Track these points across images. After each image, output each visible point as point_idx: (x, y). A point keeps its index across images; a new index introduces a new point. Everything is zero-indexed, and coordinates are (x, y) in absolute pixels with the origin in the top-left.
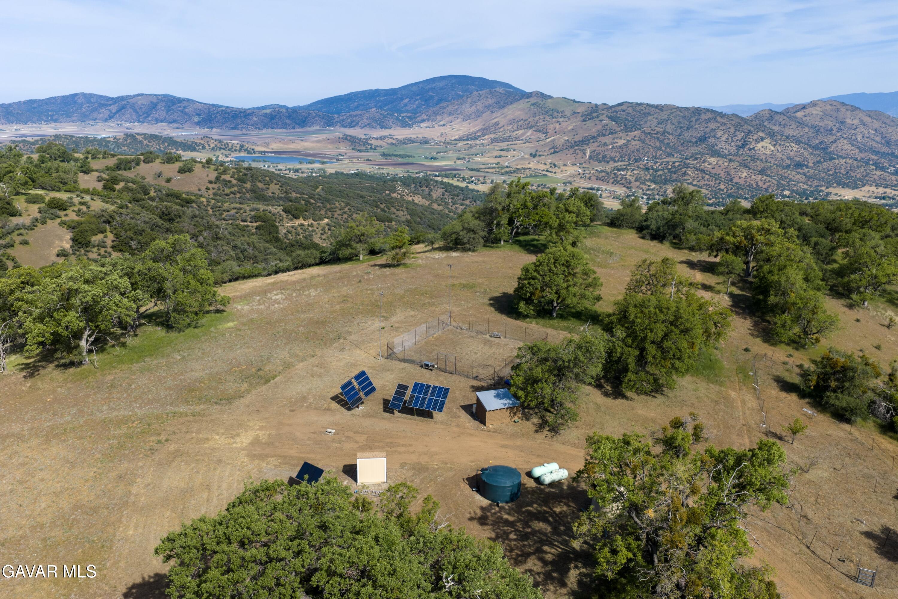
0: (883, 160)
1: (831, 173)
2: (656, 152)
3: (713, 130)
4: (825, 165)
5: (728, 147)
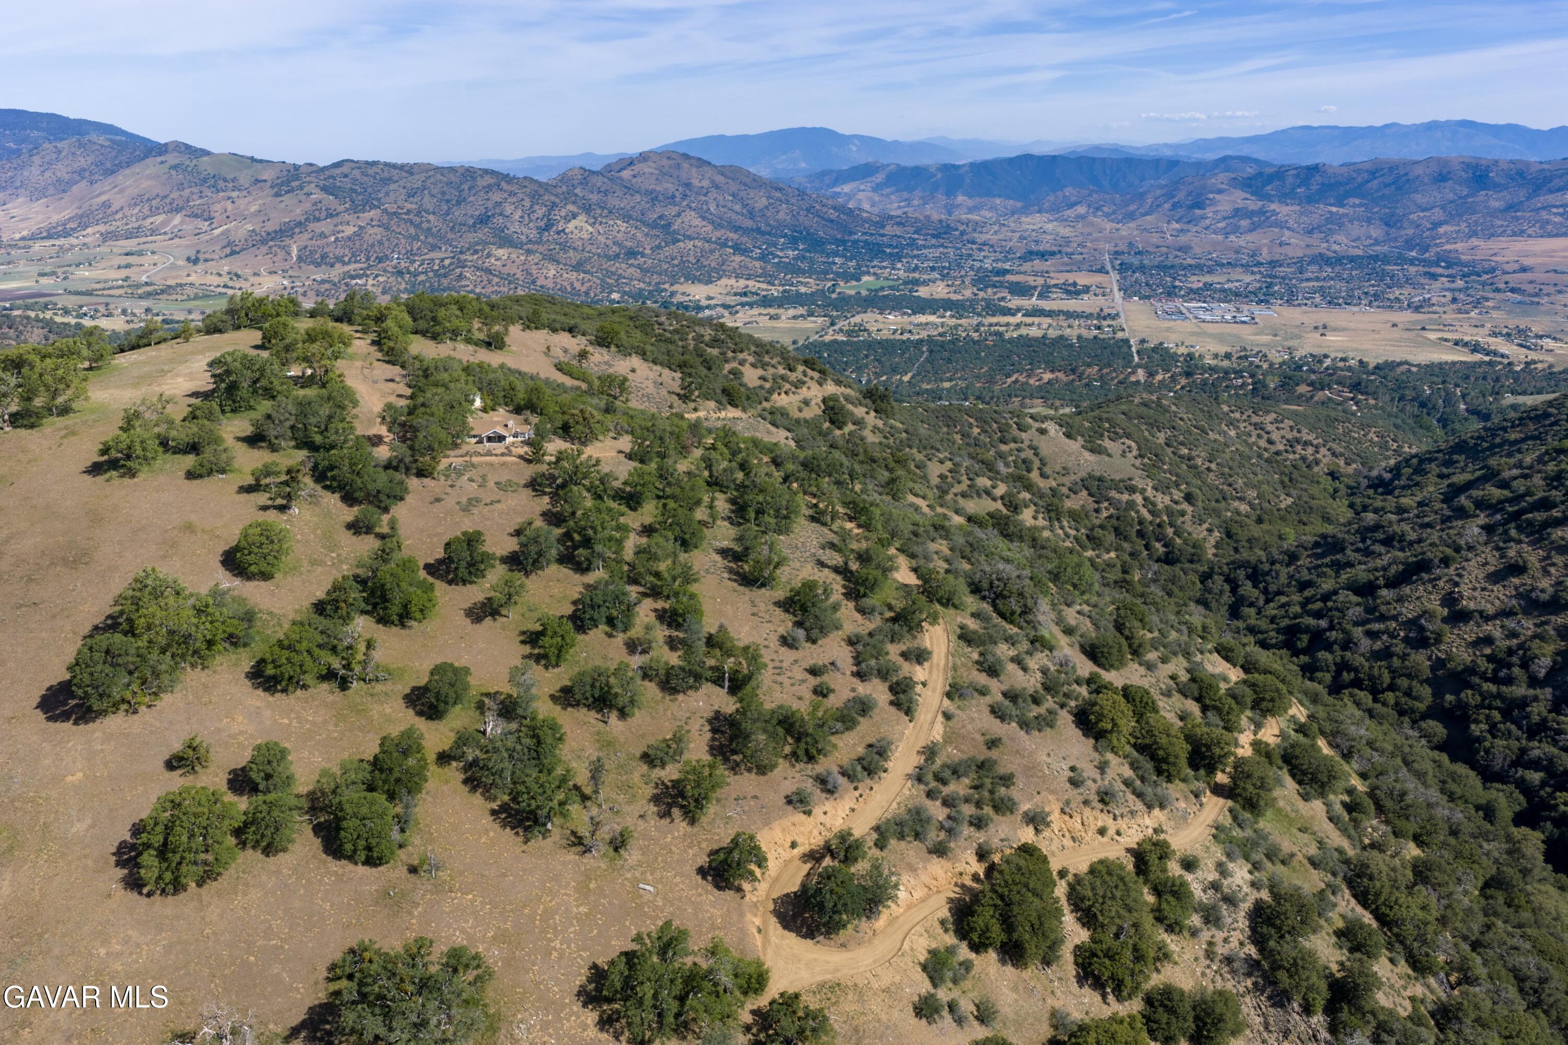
0: (745, 239)
1: (675, 262)
2: (411, 244)
3: (498, 204)
4: (668, 251)
5: (525, 230)
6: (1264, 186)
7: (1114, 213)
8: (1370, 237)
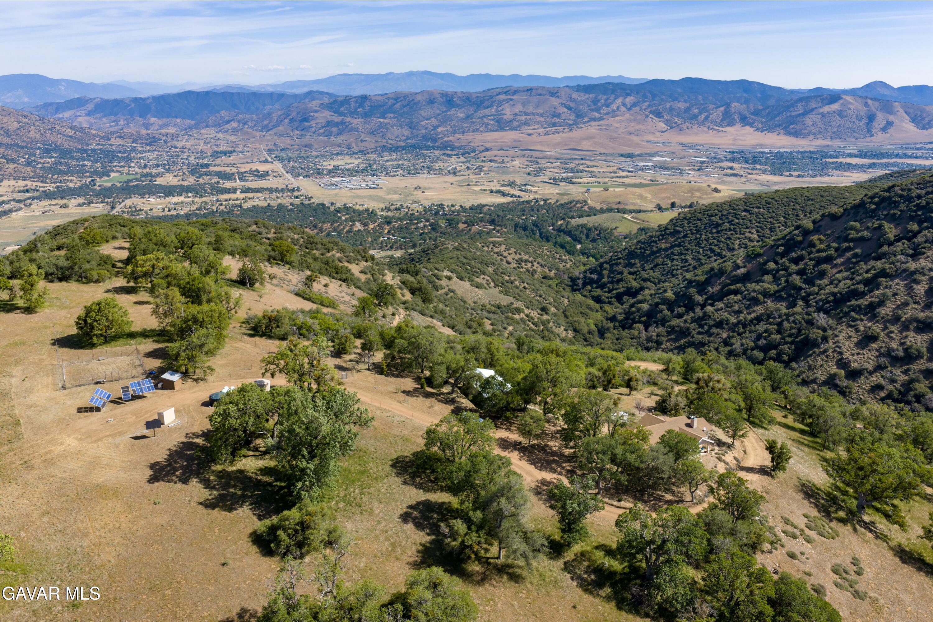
6: (339, 108)
7: (255, 126)
8: (403, 135)
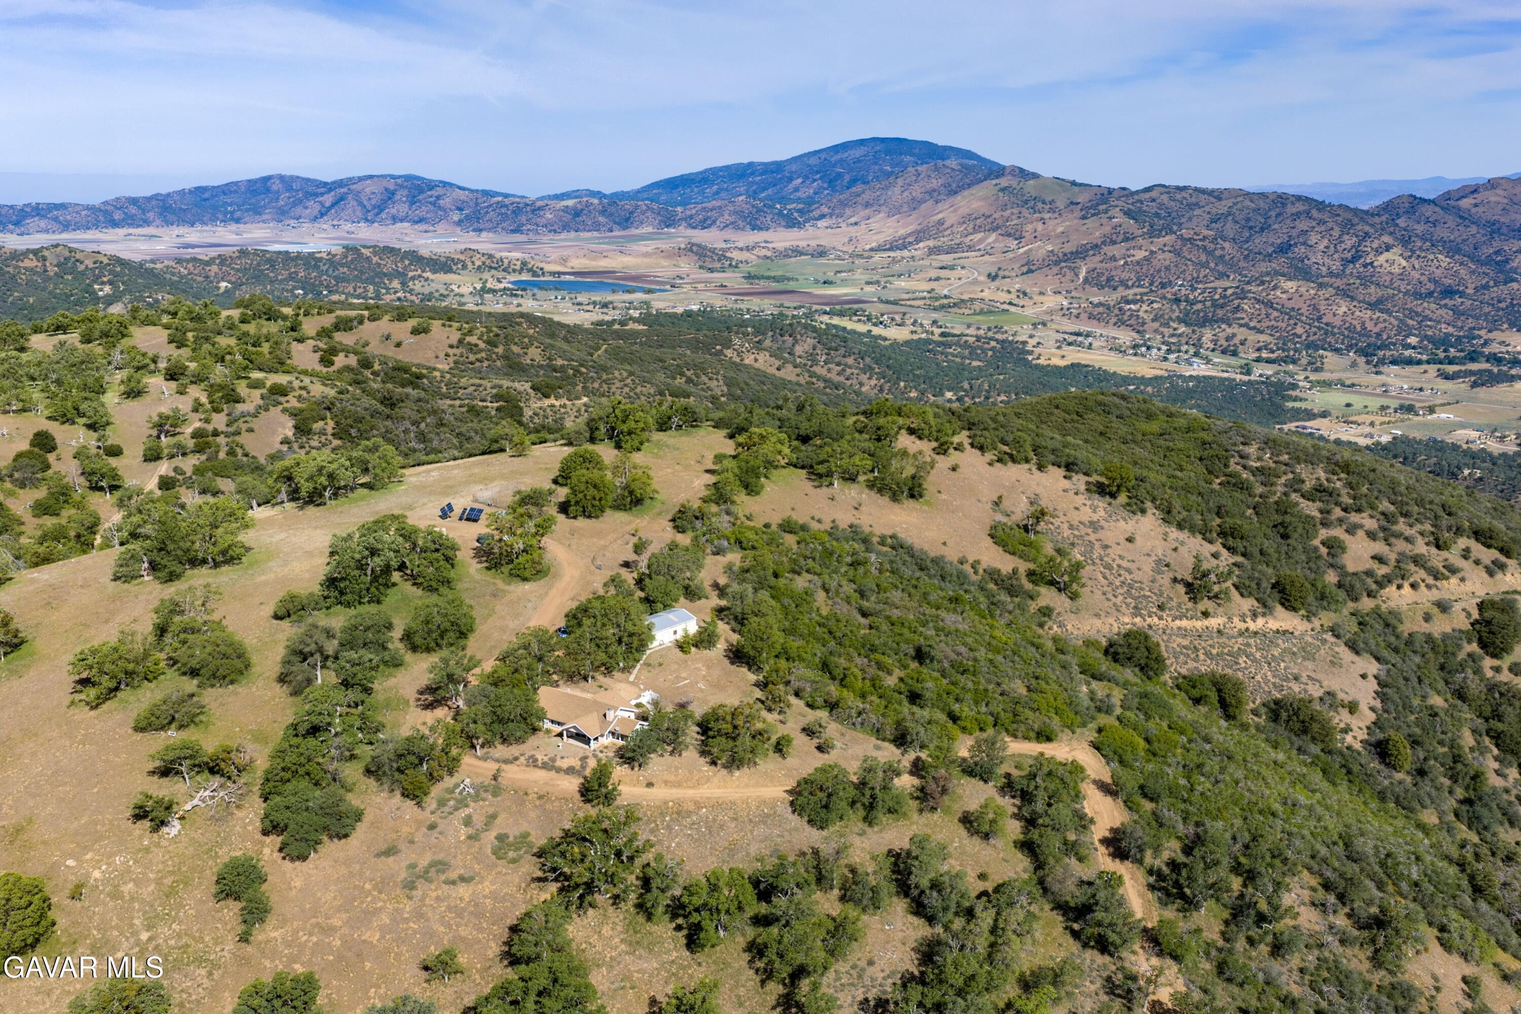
1: (1503, 305)
2: (1198, 272)
3: (1304, 233)
4: (1495, 292)
5: (1326, 261)
